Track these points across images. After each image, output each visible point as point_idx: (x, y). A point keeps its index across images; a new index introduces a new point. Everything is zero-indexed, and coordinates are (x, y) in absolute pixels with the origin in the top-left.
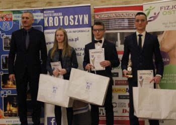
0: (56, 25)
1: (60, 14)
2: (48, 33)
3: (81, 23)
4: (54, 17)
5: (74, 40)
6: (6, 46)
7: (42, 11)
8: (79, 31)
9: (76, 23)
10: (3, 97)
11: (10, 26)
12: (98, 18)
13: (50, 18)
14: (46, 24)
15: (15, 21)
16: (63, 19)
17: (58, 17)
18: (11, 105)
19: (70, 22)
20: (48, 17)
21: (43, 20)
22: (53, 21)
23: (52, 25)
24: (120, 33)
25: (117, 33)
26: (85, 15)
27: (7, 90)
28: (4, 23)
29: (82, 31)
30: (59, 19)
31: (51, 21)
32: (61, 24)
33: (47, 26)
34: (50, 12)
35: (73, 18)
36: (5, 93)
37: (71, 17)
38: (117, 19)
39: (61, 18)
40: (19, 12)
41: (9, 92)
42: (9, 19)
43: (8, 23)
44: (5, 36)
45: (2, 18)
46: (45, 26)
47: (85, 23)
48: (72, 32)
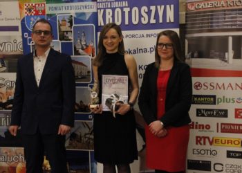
0: (118, 23)
1: (125, 4)
3: (161, 21)
4: (113, 10)
5: (148, 50)
9: (153, 21)
12: (193, 9)
13: (107, 11)
14: (101, 22)
15: (49, 15)
16: (130, 13)
17: (122, 8)
19: (142, 19)
20: (105, 10)
21: (95, 15)
22: (113, 16)
24: (233, 37)
25: (227, 37)
26: (168, 6)
28: (32, 19)
30: (123, 13)
31: (109, 17)
32: (127, 23)
33: (103, 24)
35: (147, 10)
37: (144, 8)
38: (229, 10)
39: (127, 10)
42: (40, 13)
43: (39, 18)
45: (30, 10)
46: (99, 25)
47: (168, 21)
48: (145, 35)
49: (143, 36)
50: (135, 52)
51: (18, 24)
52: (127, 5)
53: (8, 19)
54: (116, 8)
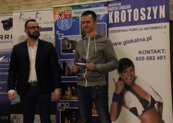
0: (123, 21)
1: (129, 6)
2: (114, 31)
3: (155, 18)
4: (120, 11)
5: (146, 39)
6: (64, 48)
7: (106, 4)
8: (153, 28)
9: (149, 18)
10: (60, 110)
11: (69, 25)
13: (116, 12)
14: (111, 21)
15: (74, 18)
16: (132, 13)
17: (126, 10)
18: (69, 121)
19: (141, 17)
20: (114, 12)
21: (107, 16)
22: (120, 16)
23: (118, 22)
26: (160, 7)
27: (65, 102)
28: (62, 21)
29: (156, 28)
30: (127, 14)
31: (116, 17)
32: (130, 20)
33: (112, 22)
34: (116, 4)
35: (144, 11)
36: (62, 106)
37: (143, 9)
39: (130, 11)
40: (79, 7)
41: (67, 105)
42: (68, 17)
43: (67, 20)
44: (63, 36)
45: (61, 15)
46: (110, 23)
47: (160, 17)
48: (143, 29)
49: (142, 29)
50: (136, 41)
51: (53, 26)
52: (130, 8)
53: (46, 23)
54: (122, 10)
